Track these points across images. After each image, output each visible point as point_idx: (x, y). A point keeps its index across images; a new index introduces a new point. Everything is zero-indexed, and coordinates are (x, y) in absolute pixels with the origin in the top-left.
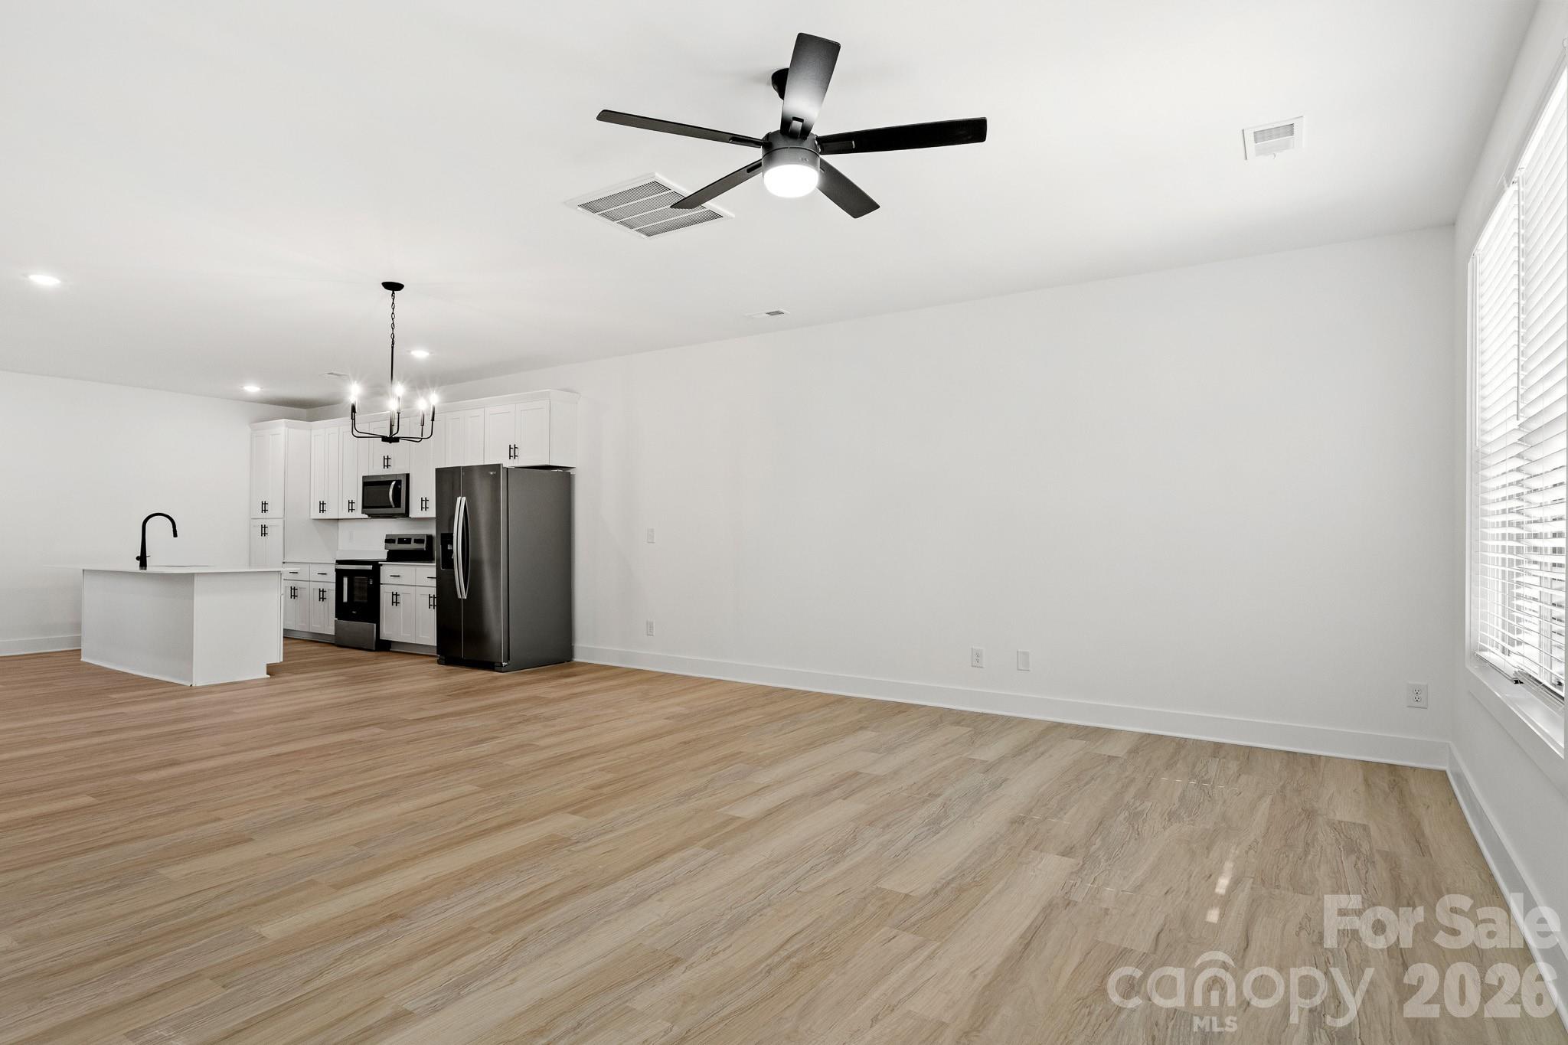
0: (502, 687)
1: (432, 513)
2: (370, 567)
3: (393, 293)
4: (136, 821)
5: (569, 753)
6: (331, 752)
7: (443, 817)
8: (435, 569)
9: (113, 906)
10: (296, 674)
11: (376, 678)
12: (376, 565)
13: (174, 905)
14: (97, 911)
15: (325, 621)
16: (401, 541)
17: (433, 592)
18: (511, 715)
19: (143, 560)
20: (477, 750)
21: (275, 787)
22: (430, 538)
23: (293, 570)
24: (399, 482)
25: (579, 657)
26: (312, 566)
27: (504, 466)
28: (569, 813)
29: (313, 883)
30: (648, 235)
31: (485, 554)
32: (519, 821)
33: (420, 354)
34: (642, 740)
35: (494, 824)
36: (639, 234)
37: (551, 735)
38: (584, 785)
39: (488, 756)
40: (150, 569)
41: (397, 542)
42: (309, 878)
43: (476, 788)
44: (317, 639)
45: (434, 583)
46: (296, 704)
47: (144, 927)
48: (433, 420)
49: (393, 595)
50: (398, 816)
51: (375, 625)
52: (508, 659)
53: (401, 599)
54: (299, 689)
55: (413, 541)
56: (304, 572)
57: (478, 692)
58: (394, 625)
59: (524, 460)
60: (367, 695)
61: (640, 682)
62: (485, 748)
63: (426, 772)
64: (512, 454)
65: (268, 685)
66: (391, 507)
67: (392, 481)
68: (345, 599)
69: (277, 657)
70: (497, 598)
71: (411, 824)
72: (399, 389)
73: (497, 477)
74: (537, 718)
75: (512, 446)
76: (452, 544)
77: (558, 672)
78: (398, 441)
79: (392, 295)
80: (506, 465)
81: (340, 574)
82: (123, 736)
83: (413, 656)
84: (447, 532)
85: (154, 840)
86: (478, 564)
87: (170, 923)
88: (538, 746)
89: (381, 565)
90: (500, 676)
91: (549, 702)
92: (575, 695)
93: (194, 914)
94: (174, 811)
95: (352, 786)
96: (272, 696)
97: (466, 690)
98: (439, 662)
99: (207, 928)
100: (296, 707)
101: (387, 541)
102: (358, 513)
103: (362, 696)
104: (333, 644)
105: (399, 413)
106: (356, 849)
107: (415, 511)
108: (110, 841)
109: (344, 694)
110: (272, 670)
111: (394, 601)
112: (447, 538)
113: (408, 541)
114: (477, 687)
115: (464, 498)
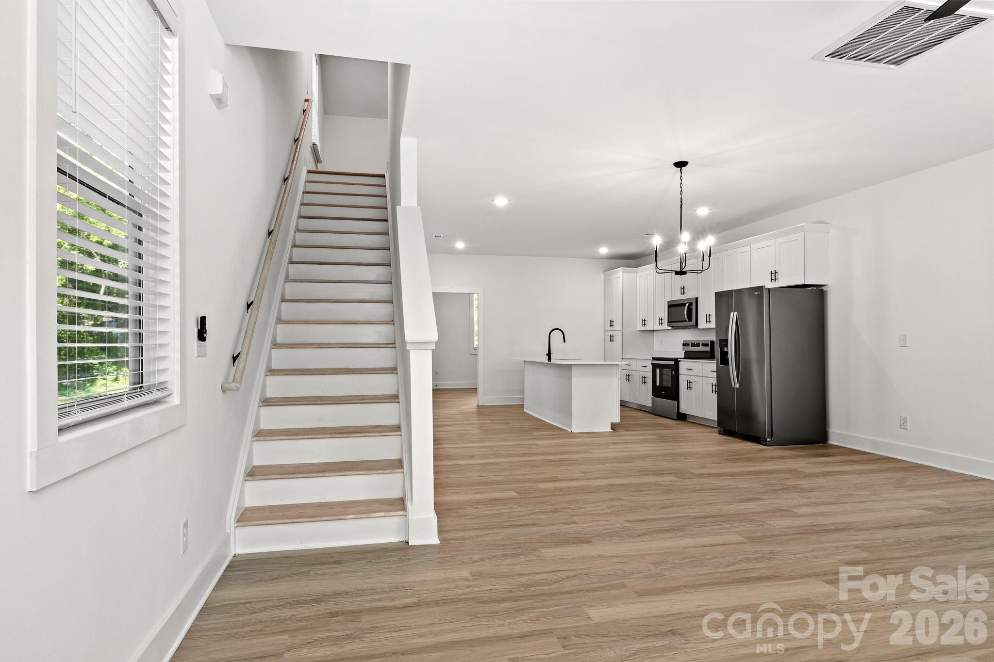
0: (766, 458)
1: (713, 325)
2: (673, 363)
3: (681, 169)
4: (534, 513)
5: (824, 525)
6: (644, 489)
7: (716, 557)
8: (716, 365)
9: (516, 567)
10: (628, 431)
11: (677, 440)
12: (677, 361)
13: (544, 576)
14: (508, 567)
15: (646, 398)
16: (693, 345)
17: (715, 381)
18: (773, 482)
19: (549, 355)
20: (745, 507)
21: (608, 507)
22: (712, 343)
23: (627, 363)
24: (691, 304)
25: (832, 441)
26: (638, 361)
27: (766, 287)
28: (821, 580)
29: (623, 586)
30: (898, 64)
31: (753, 355)
32: (777, 577)
33: (703, 212)
34: (898, 526)
35: (755, 574)
36: (887, 66)
37: (806, 505)
38: (839, 557)
39: (754, 513)
40: (553, 361)
41: (690, 345)
42: (621, 581)
43: (742, 538)
44: (641, 409)
45: (715, 375)
46: (626, 452)
47: (528, 586)
48: (710, 256)
49: (688, 382)
50: (684, 548)
51: (676, 402)
52: (771, 436)
53: (693, 385)
54: (629, 441)
55: (701, 345)
56: (634, 365)
57: (748, 460)
58: (688, 403)
59: (782, 282)
60: (668, 451)
61: (895, 470)
62: (752, 506)
63: (705, 517)
64: (773, 278)
65: (612, 436)
66: (686, 321)
67: (686, 303)
68: (658, 384)
69: (616, 419)
70: (762, 389)
71: (692, 558)
72: (686, 236)
73: (760, 296)
74: (795, 488)
75: (773, 272)
76: (727, 347)
77: (815, 451)
78: (686, 274)
79: (680, 171)
80: (768, 286)
81: (655, 366)
82: (536, 458)
83: (702, 426)
84: (724, 338)
85: (542, 528)
86: (748, 362)
87: (541, 588)
88: (796, 513)
89: (680, 361)
90: (765, 449)
91: (806, 476)
92: (829, 473)
93: (554, 586)
94: (553, 512)
95: (654, 517)
96: (613, 444)
97: (738, 457)
98: (719, 433)
99: (559, 599)
100: (628, 454)
101: (684, 345)
102: (665, 326)
103: (664, 451)
104: (651, 413)
105: (685, 254)
106: (653, 567)
107: (702, 324)
108: (520, 523)
109: (653, 448)
110: (614, 427)
111: (689, 386)
112: (724, 343)
113: (698, 345)
114: (747, 456)
115: (736, 313)
